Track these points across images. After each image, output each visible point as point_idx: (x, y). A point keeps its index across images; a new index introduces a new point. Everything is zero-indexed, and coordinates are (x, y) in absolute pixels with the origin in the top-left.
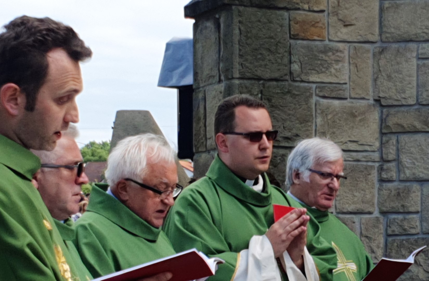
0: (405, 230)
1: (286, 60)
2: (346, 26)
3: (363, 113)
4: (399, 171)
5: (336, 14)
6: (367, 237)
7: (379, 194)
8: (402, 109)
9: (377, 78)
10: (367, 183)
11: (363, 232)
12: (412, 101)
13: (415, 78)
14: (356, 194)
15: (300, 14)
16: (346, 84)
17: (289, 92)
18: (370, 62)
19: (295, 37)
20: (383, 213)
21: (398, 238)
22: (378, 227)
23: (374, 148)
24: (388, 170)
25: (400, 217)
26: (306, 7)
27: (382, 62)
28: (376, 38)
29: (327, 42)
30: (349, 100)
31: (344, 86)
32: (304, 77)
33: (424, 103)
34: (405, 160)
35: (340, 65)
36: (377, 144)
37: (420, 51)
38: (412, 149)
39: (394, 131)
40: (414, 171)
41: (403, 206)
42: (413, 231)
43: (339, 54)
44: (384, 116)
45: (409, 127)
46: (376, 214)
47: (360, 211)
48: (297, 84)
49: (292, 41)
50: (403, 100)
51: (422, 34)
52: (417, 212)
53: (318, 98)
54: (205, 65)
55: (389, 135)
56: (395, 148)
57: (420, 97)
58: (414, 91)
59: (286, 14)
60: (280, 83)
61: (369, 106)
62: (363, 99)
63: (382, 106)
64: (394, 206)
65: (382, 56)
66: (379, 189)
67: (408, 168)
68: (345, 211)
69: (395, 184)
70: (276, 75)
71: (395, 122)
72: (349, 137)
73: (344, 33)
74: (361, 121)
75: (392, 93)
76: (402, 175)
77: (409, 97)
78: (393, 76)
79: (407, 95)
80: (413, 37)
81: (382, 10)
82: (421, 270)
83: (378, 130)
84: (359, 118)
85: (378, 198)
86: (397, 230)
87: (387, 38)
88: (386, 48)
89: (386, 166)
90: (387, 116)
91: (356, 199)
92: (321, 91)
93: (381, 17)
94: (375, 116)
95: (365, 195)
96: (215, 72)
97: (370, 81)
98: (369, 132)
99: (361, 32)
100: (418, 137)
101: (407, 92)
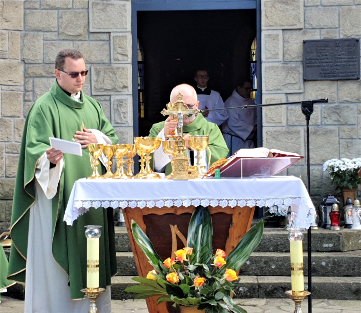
2: (7, 21)
3: (16, 66)
4: (34, 96)
5: (1, 15)
6: (17, 129)
7: (24, 108)
8: (35, 65)
9: (23, 48)
10: (17, 102)
11: (16, 127)
12: (40, 62)
13: (42, 50)
14: (12, 107)
16: (7, 51)
18: (19, 40)
23: (21, 84)
24: (28, 96)
27: (25, 41)
28: (22, 29)
30: (8, 59)
31: (6, 52)
33: (47, 62)
34: (37, 91)
35: (4, 41)
36: (23, 82)
37: (45, 36)
38: (41, 86)
39: (31, 76)
43: (3, 36)
44: (26, 69)
45: (39, 74)
46: (22, 117)
47: (14, 116)
50: (36, 61)
51: (45, 28)
55: (29, 78)
56: (32, 85)
57: (44, 59)
58: (42, 57)
61: (19, 63)
62: (16, 59)
63: (25, 63)
65: (25, 38)
66: (24, 105)
67: (38, 95)
68: (6, 115)
71: (32, 72)
72: (9, 78)
73: (5, 25)
74: (14, 70)
75: (31, 57)
77: (39, 59)
78: (31, 48)
79: (38, 59)
80: (41, 29)
81: (25, 15)
83: (23, 75)
84: (14, 69)
85: (23, 110)
87: (27, 28)
88: (27, 34)
89: (27, 94)
90: (28, 68)
91: (12, 110)
93: (24, 18)
94: (22, 68)
95: (16, 108)
97: (19, 52)
98: (18, 76)
99: (15, 26)
100: (43, 79)
101: (38, 57)
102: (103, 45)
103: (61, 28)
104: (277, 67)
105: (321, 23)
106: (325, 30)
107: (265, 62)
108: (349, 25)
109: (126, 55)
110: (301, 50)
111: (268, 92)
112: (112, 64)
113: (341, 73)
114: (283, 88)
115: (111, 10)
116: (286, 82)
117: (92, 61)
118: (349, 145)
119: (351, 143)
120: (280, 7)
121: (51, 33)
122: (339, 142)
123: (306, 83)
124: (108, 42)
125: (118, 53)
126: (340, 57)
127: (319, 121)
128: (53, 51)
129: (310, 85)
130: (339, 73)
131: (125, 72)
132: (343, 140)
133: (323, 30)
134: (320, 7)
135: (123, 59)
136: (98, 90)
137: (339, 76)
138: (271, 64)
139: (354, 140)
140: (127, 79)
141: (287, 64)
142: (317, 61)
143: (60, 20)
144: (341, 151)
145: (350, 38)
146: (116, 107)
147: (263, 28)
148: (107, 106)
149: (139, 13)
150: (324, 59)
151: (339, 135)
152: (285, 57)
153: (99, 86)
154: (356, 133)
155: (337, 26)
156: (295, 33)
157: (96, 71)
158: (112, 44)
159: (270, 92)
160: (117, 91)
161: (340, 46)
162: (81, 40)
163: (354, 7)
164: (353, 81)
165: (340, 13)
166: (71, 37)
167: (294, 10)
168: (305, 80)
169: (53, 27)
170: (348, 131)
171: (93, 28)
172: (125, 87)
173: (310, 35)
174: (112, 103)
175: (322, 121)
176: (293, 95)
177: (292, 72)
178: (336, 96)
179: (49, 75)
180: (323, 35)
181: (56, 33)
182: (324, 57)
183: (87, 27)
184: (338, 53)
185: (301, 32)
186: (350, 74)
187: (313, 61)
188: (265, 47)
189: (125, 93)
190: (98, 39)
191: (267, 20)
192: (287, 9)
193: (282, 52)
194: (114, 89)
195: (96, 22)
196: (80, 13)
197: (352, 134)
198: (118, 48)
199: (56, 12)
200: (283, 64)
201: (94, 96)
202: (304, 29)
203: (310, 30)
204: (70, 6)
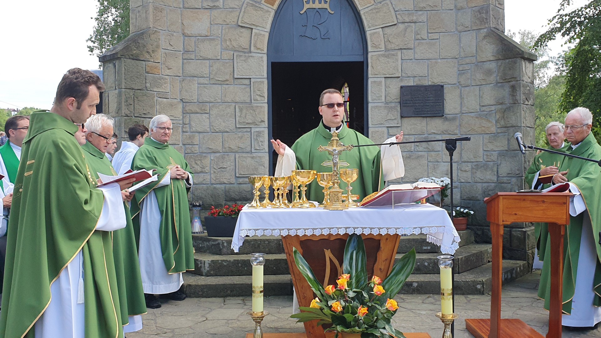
0: (192, 151)
1: (144, 82)
2: (169, 69)
3: (176, 105)
4: (190, 128)
5: (164, 64)
7: (182, 137)
8: (191, 104)
9: (181, 91)
10: (178, 133)
12: (196, 101)
13: (197, 92)
15: (150, 63)
17: (145, 95)
18: (178, 84)
19: (148, 73)
20: (184, 145)
21: (190, 154)
22: (181, 150)
23: (180, 119)
24: (186, 128)
25: (191, 146)
26: (152, 60)
27: (183, 85)
28: (181, 75)
29: (161, 75)
30: (170, 99)
31: (168, 93)
32: (152, 89)
33: (200, 102)
34: (193, 124)
35: (166, 85)
36: (181, 117)
37: (199, 81)
38: (196, 120)
39: (188, 112)
40: (196, 128)
41: (192, 142)
42: (196, 152)
43: (166, 80)
44: (184, 106)
45: (194, 111)
46: (181, 145)
47: (175, 144)
48: (149, 92)
49: (146, 74)
50: (192, 100)
51: (199, 74)
52: (197, 145)
53: (157, 98)
54: (109, 82)
55: (186, 114)
56: (189, 119)
57: (199, 99)
58: (196, 97)
59: (144, 62)
60: (142, 91)
61: (178, 102)
62: (176, 99)
63: (183, 102)
64: (188, 142)
65: (183, 82)
66: (182, 135)
67: (194, 127)
69: (188, 133)
70: (140, 88)
71: (188, 109)
73: (168, 72)
74: (175, 108)
75: (188, 97)
76: (192, 130)
77: (194, 99)
78: (188, 90)
80: (196, 75)
81: (183, 64)
82: (199, 167)
83: (182, 112)
84: (174, 106)
85: (182, 139)
86: (189, 151)
87: (185, 75)
88: (185, 79)
89: (185, 126)
90: (185, 106)
91: (173, 139)
92: (159, 95)
93: (183, 66)
94: (180, 106)
95: (176, 137)
96: (113, 85)
97: (178, 92)
98: (178, 112)
99: (175, 72)
100: (198, 115)
101: (194, 97)
102: (245, 88)
103: (212, 74)
104: (381, 107)
105: (414, 73)
106: (418, 78)
107: (371, 103)
108: (436, 74)
109: (263, 97)
110: (399, 94)
111: (373, 126)
112: (252, 104)
113: (430, 111)
114: (385, 123)
115: (251, 61)
116: (389, 118)
117: (236, 101)
118: (435, 167)
119: (437, 165)
120: (383, 60)
121: (204, 78)
122: (428, 164)
123: (402, 119)
124: (249, 86)
125: (257, 95)
126: (429, 99)
127: (413, 148)
128: (205, 93)
129: (406, 120)
130: (428, 111)
131: (262, 110)
132: (431, 163)
133: (416, 78)
134: (414, 60)
135: (261, 99)
136: (241, 124)
137: (428, 114)
138: (376, 104)
139: (439, 163)
140: (264, 115)
141: (388, 104)
142: (411, 102)
143: (211, 68)
144: (429, 172)
145: (436, 84)
146: (255, 137)
147: (370, 76)
148: (248, 136)
149: (272, 63)
150: (416, 100)
151: (428, 159)
152: (387, 99)
153: (242, 120)
154: (441, 158)
155: (427, 75)
156: (394, 80)
157: (239, 109)
158: (252, 87)
159: (375, 126)
160: (257, 125)
161: (428, 91)
162: (228, 84)
163: (439, 61)
164: (439, 118)
165: (429, 65)
166: (220, 81)
167: (393, 62)
168: (402, 117)
169: (205, 74)
170: (435, 156)
171: (238, 75)
172: (263, 121)
173: (406, 82)
174: (252, 134)
175: (414, 149)
176: (392, 128)
177: (392, 111)
178: (425, 129)
179: (203, 111)
180: (415, 82)
181: (208, 79)
182: (417, 99)
183: (232, 74)
184: (428, 96)
185: (399, 79)
186: (437, 112)
187: (408, 102)
188: (371, 91)
189: (263, 126)
190: (241, 84)
191: (373, 70)
192: (388, 61)
193: (384, 95)
194: (254, 123)
195: (240, 70)
196: (227, 63)
197: (437, 158)
198: (257, 91)
199: (208, 61)
200: (386, 104)
201: (238, 129)
202: (401, 78)
203: (406, 78)
204: (219, 58)
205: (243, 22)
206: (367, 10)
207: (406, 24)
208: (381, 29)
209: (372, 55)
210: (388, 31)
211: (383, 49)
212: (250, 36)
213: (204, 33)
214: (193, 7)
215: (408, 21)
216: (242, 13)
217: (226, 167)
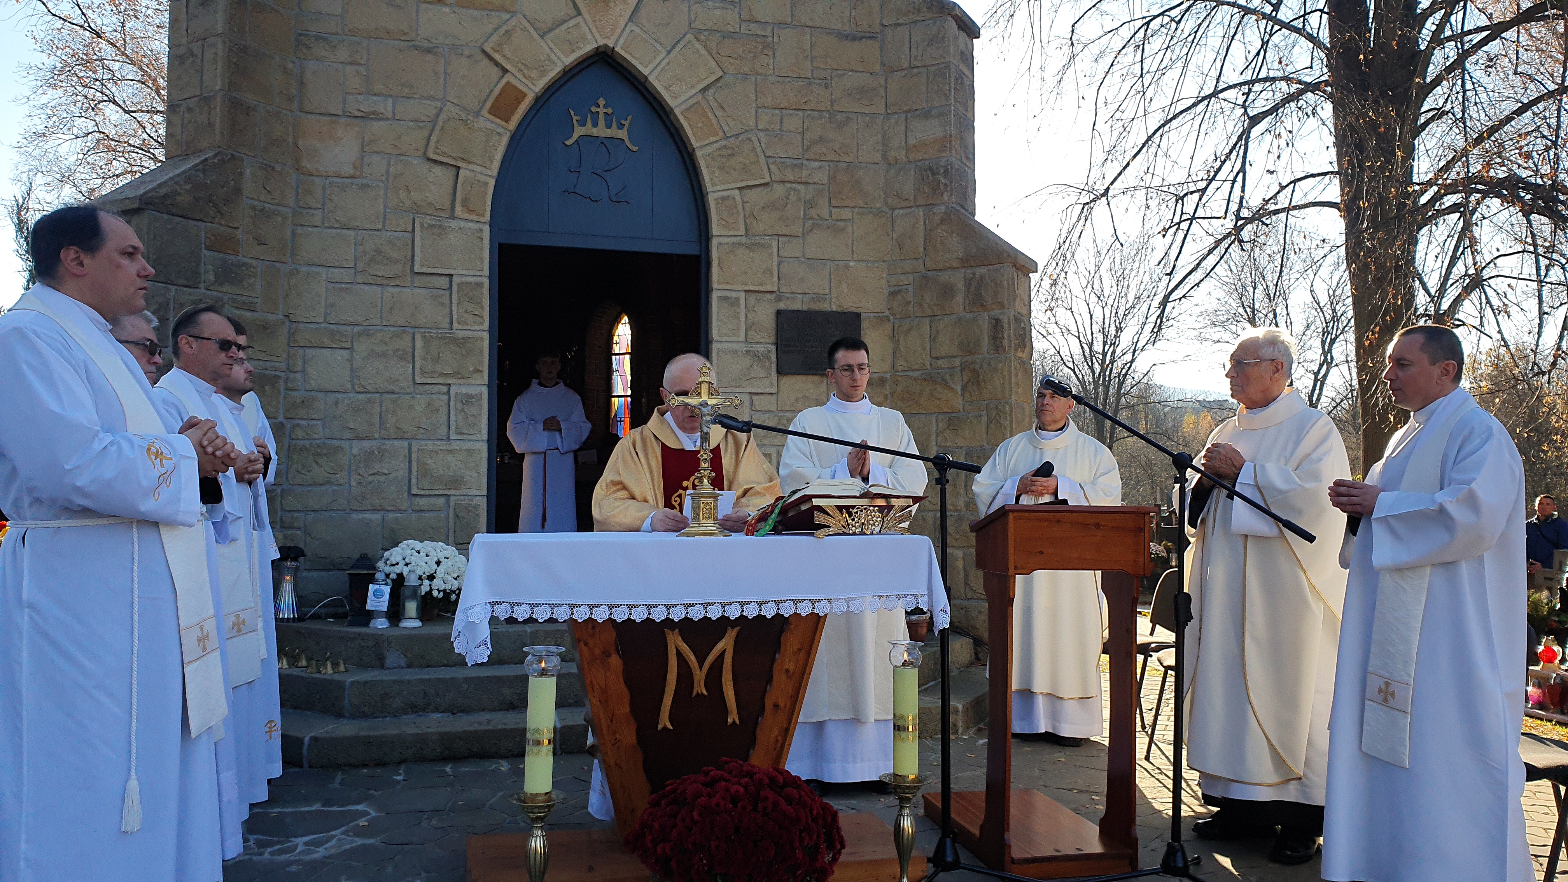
1: (200, 270)
2: (260, 244)
4: (305, 381)
5: (250, 232)
7: (284, 401)
8: (310, 325)
9: (287, 295)
10: (273, 391)
12: (320, 320)
13: (323, 299)
15: (216, 228)
18: (281, 280)
19: (210, 249)
20: (288, 418)
21: (301, 441)
23: (282, 359)
24: (294, 380)
25: (304, 422)
27: (293, 282)
29: (240, 257)
31: (257, 299)
32: (217, 287)
33: (332, 322)
34: (312, 372)
36: (285, 356)
37: (330, 276)
38: (318, 363)
39: (301, 345)
40: (320, 382)
41: (307, 413)
44: (292, 331)
45: (317, 342)
46: (281, 418)
48: (210, 293)
50: (311, 318)
51: (331, 261)
52: (320, 420)
55: (296, 349)
56: (301, 360)
57: (328, 316)
58: (323, 311)
59: (202, 225)
63: (290, 321)
65: (292, 277)
66: (285, 397)
70: (189, 283)
71: (302, 337)
73: (258, 251)
75: (302, 311)
77: (318, 316)
78: (303, 295)
80: (324, 262)
81: (294, 234)
83: (286, 343)
87: (297, 259)
88: (297, 269)
89: (292, 376)
90: (295, 331)
93: (293, 241)
94: (284, 329)
97: (280, 297)
98: (278, 344)
99: (273, 252)
100: (327, 352)
102: (440, 297)
103: (362, 262)
104: (737, 351)
105: (804, 285)
106: (810, 296)
107: (717, 342)
108: (845, 290)
109: (482, 317)
110: (774, 325)
112: (454, 331)
114: (745, 384)
115: (456, 237)
116: (753, 375)
117: (417, 324)
120: (743, 254)
121: (342, 270)
123: (781, 377)
124: (448, 293)
125: (466, 312)
128: (344, 302)
129: (787, 382)
131: (476, 346)
133: (807, 296)
134: (802, 260)
135: (474, 322)
136: (426, 375)
138: (727, 346)
140: (481, 357)
141: (751, 346)
142: (798, 343)
143: (361, 248)
145: (846, 311)
146: (459, 406)
147: (714, 285)
148: (442, 404)
149: (501, 245)
150: (808, 341)
152: (749, 336)
153: (430, 367)
155: (828, 292)
156: (764, 297)
157: (423, 341)
158: (455, 296)
160: (463, 378)
161: (832, 323)
162: (398, 286)
163: (852, 264)
165: (832, 272)
166: (380, 278)
167: (762, 260)
168: (779, 373)
169: (346, 260)
171: (422, 265)
172: (477, 372)
173: (788, 303)
174: (452, 399)
176: (760, 396)
177: (760, 360)
179: (337, 344)
180: (806, 304)
181: (352, 271)
182: (810, 338)
183: (409, 263)
185: (773, 296)
187: (791, 343)
188: (718, 317)
189: (477, 382)
190: (430, 286)
191: (721, 273)
192: (752, 258)
193: (744, 326)
195: (428, 255)
196: (396, 239)
198: (465, 304)
199: (352, 233)
200: (747, 345)
201: (420, 387)
202: (777, 293)
203: (788, 295)
204: (380, 226)
205: (438, 151)
206: (709, 149)
207: (788, 185)
208: (737, 191)
209: (720, 244)
210: (752, 195)
211: (742, 232)
212: (451, 183)
213: (348, 170)
214: (323, 111)
215: (792, 178)
216: (436, 132)
217: (386, 471)
